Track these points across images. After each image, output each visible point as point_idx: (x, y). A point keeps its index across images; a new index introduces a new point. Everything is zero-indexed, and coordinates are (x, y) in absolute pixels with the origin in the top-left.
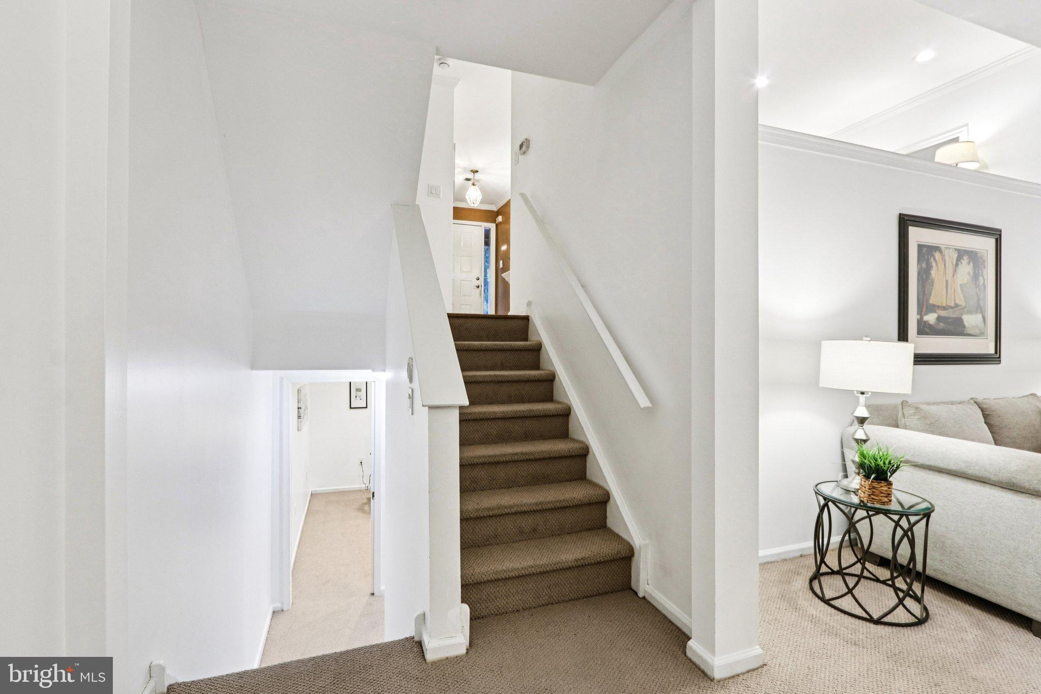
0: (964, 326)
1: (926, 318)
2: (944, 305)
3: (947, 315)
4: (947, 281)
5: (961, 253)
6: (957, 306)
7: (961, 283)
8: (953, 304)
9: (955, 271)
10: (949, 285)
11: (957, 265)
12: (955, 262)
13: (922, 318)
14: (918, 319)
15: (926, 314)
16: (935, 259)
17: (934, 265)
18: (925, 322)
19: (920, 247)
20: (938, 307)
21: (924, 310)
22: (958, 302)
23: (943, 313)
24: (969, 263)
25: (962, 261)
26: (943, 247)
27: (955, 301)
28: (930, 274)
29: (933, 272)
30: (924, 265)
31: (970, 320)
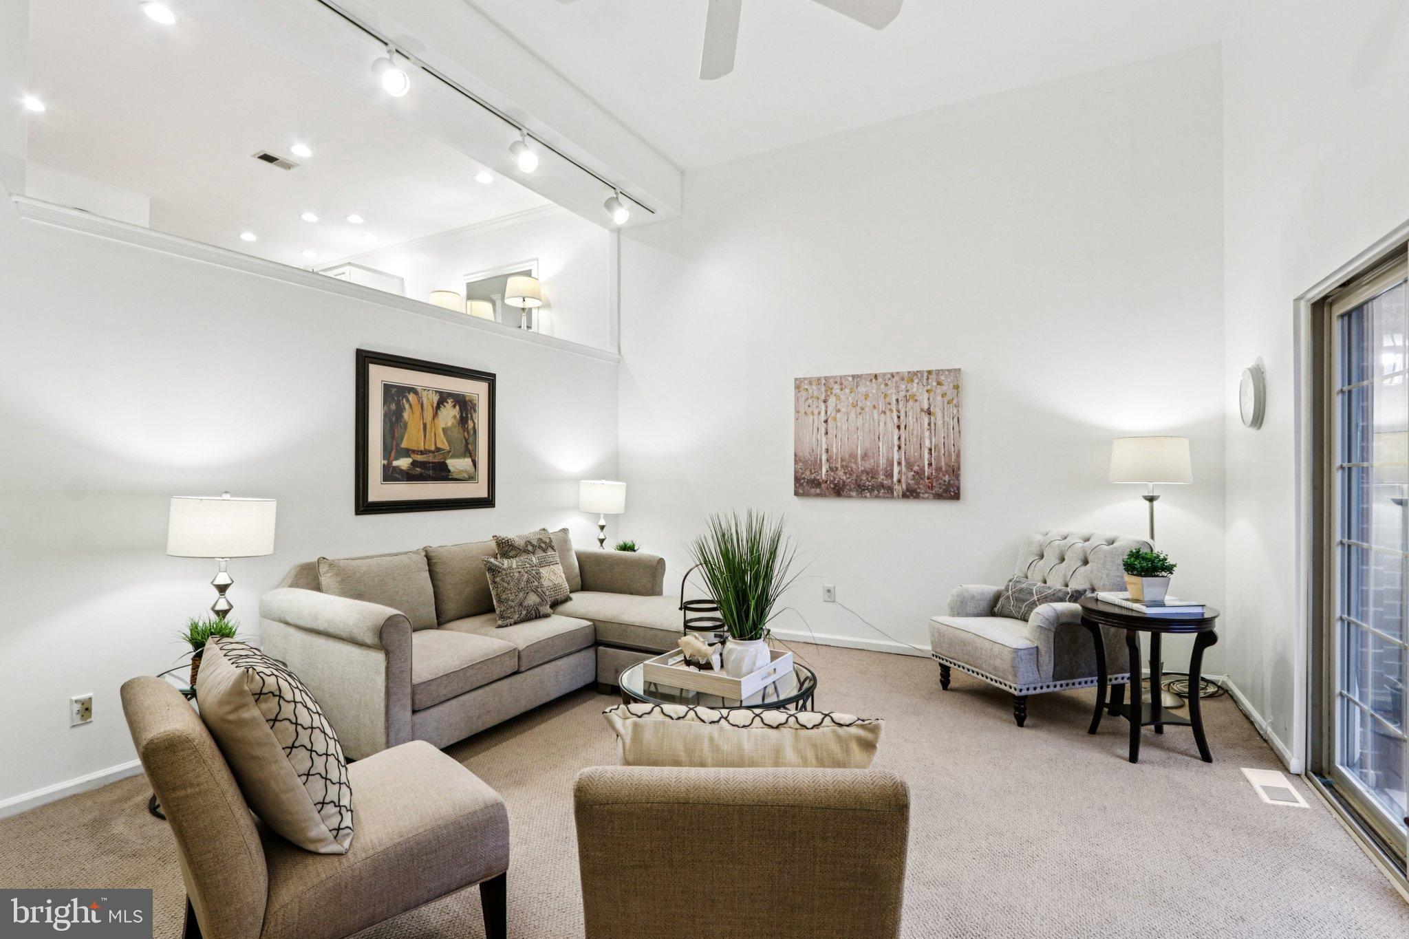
0: (449, 471)
1: (395, 463)
2: (422, 448)
3: (425, 460)
4: (425, 425)
5: (443, 397)
6: (438, 450)
7: (444, 426)
8: (433, 448)
9: (435, 415)
10: (428, 427)
11: (438, 407)
12: (435, 405)
13: (390, 463)
14: (384, 465)
15: (397, 459)
16: (408, 401)
17: (407, 406)
18: (395, 468)
19: (387, 388)
20: (414, 451)
21: (393, 454)
22: (439, 445)
23: (419, 458)
24: (454, 406)
25: (445, 404)
26: (419, 389)
27: (436, 444)
28: (401, 416)
29: (406, 415)
30: (393, 407)
31: (457, 464)
